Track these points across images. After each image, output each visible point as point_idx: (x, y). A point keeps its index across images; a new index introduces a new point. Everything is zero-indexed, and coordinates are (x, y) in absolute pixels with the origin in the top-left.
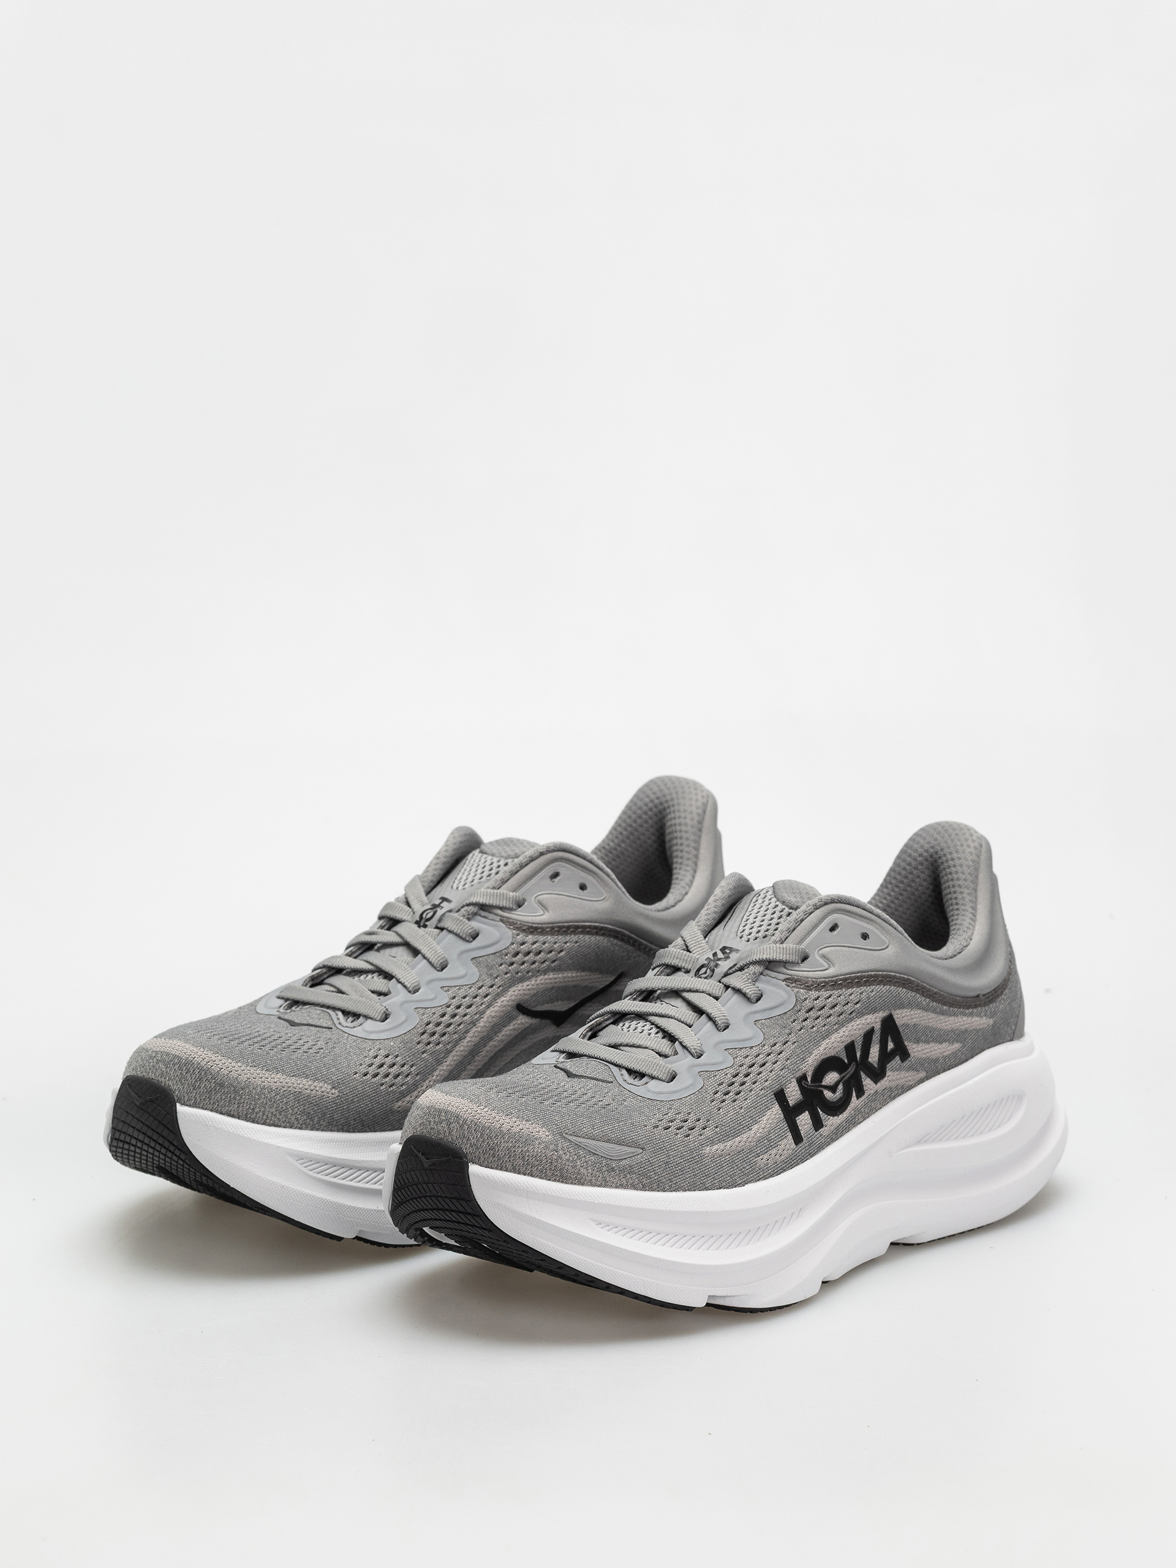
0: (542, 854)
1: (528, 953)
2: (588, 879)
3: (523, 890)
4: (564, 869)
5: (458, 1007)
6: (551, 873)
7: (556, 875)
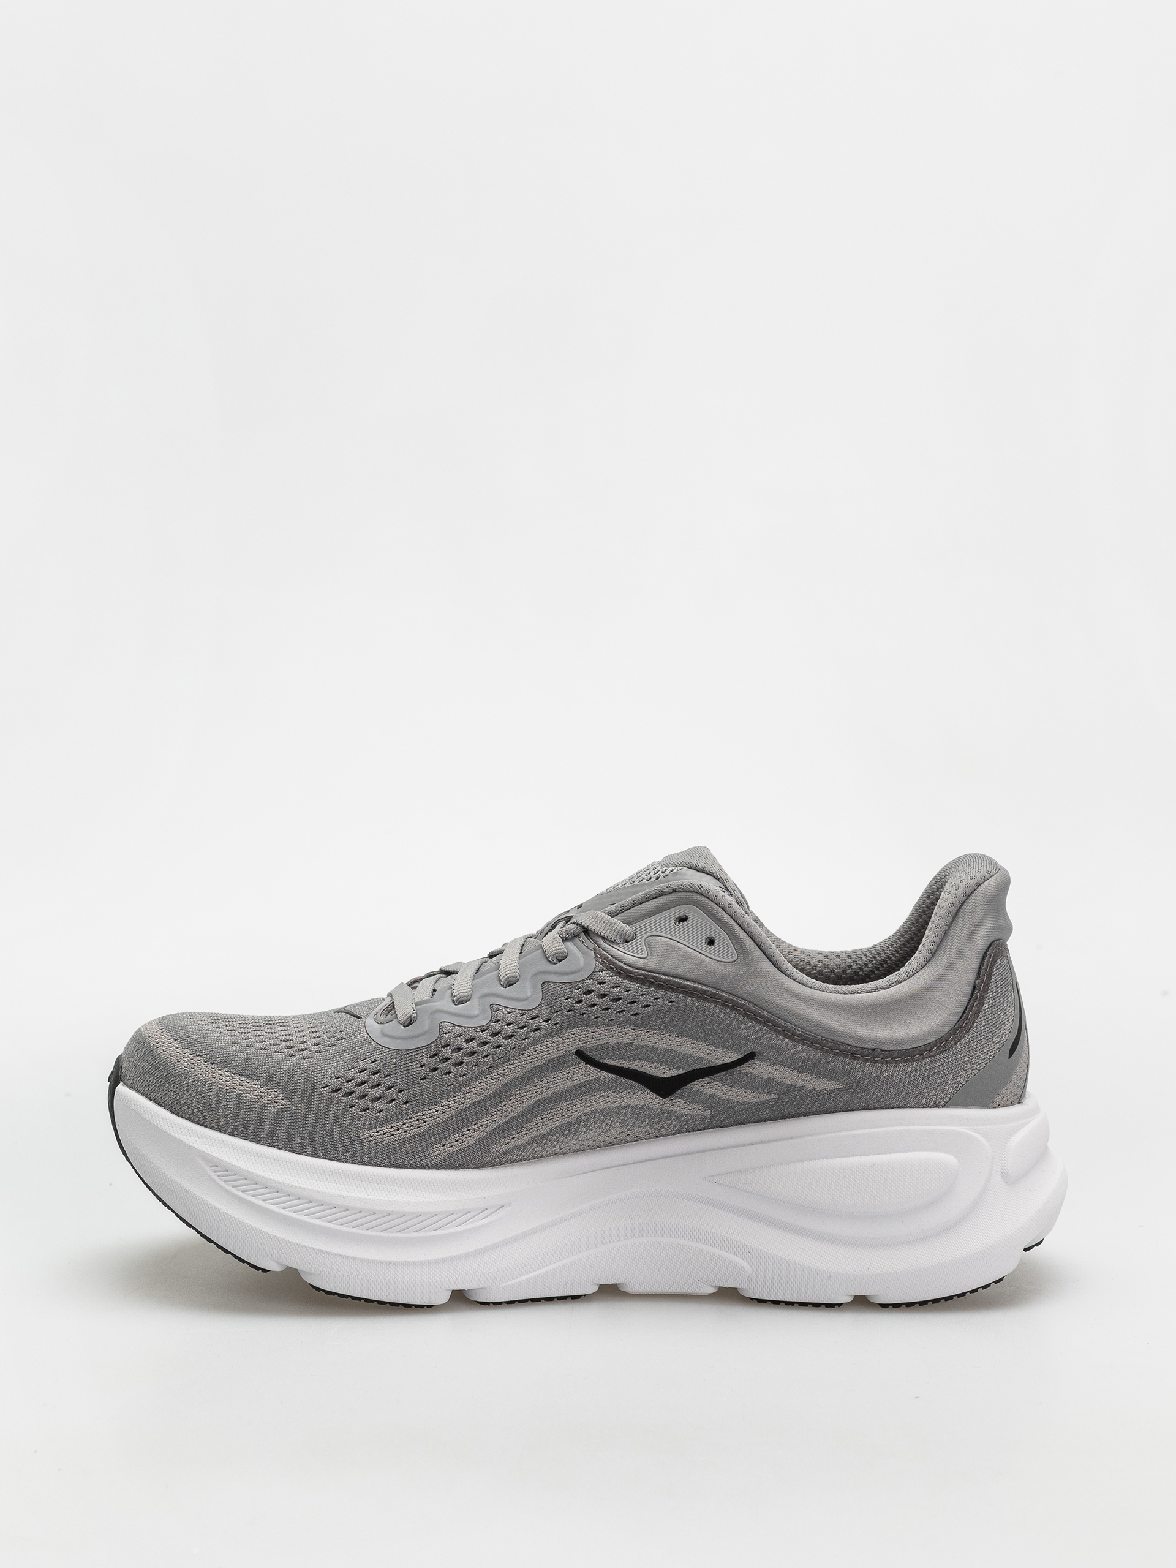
0: (674, 891)
1: (603, 996)
2: (720, 935)
3: (637, 925)
4: (696, 915)
5: (495, 1034)
6: (680, 915)
7: (683, 919)
